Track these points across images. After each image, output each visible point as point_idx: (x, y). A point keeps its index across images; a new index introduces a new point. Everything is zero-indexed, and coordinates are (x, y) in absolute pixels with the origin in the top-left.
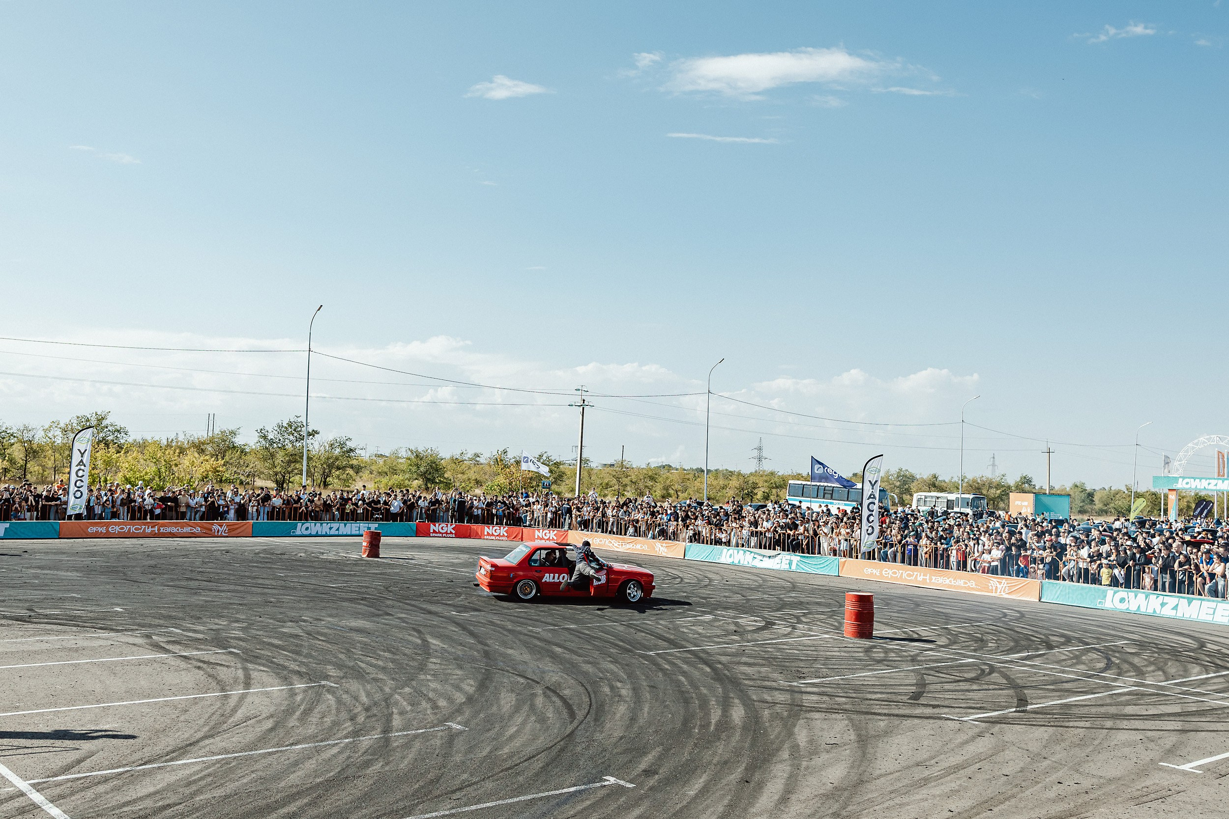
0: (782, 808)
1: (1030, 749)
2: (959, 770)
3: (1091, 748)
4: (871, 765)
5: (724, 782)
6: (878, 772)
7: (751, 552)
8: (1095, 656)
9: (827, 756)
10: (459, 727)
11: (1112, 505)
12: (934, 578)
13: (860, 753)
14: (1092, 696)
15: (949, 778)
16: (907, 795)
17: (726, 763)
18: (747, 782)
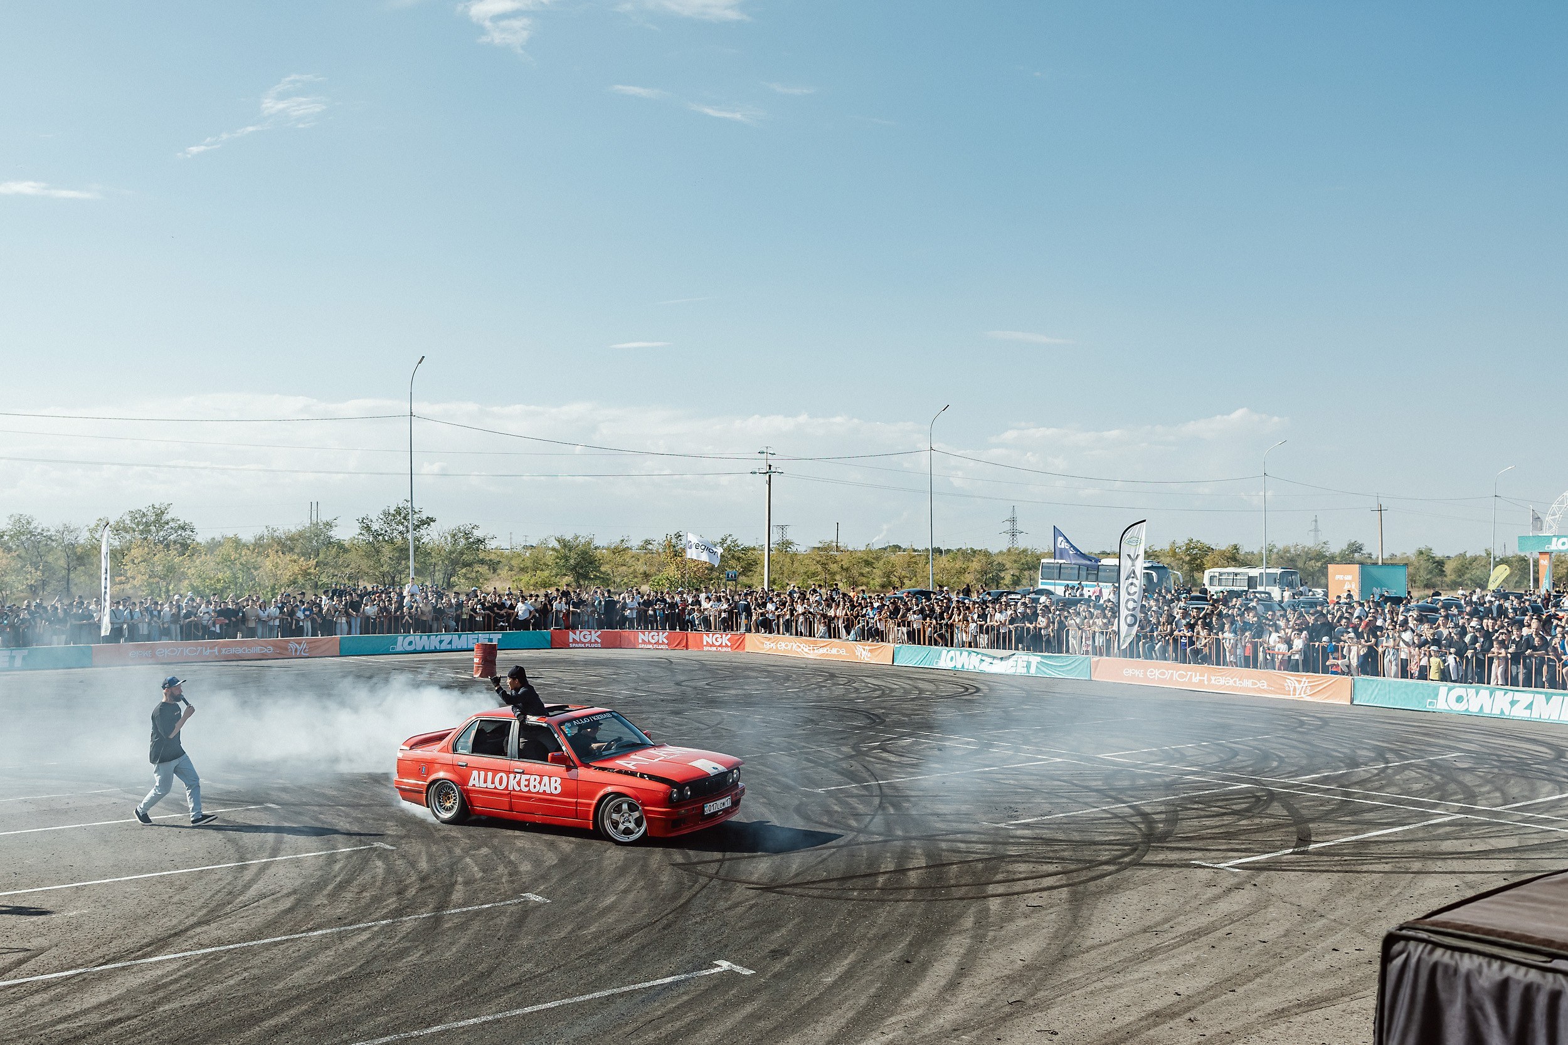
0: (948, 997)
1: (1303, 904)
2: (1200, 936)
3: (1386, 900)
4: (1082, 933)
5: (876, 963)
6: (1089, 943)
7: (978, 654)
8: (1413, 774)
9: (1024, 923)
10: (539, 899)
11: (1468, 576)
12: (1213, 678)
13: (1069, 917)
14: (1400, 829)
15: (1184, 948)
16: (1122, 974)
17: (885, 936)
18: (908, 962)
